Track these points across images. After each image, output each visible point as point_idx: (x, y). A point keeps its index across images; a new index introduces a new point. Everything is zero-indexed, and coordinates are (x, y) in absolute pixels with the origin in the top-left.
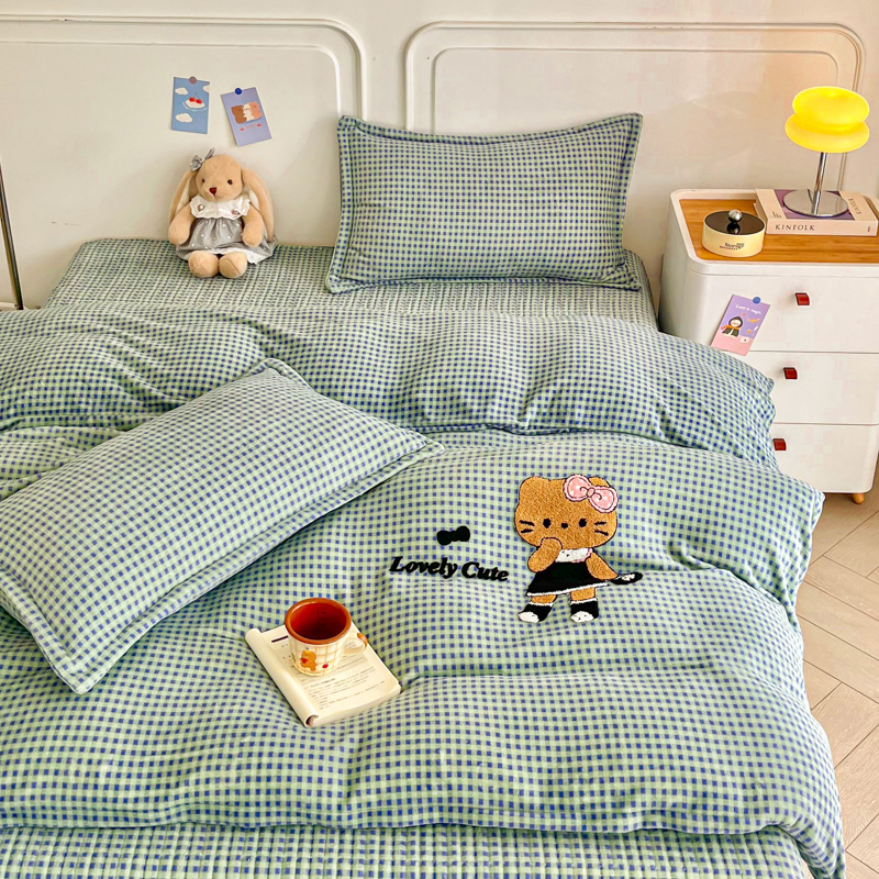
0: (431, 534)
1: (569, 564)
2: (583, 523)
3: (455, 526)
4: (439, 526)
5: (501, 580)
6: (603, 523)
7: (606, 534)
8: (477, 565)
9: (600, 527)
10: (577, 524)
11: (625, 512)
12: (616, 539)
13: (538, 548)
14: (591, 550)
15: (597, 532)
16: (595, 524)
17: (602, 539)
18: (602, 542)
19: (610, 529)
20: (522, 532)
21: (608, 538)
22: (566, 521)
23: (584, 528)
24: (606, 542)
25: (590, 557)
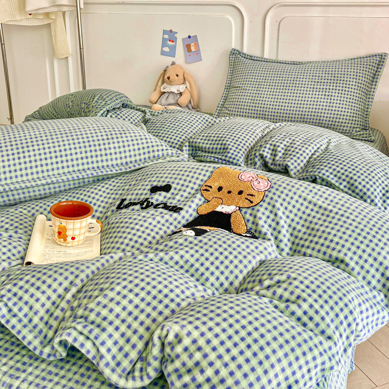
0: (148, 187)
1: (221, 213)
2: (240, 193)
3: (164, 184)
4: (155, 184)
5: (176, 212)
6: (252, 195)
7: (252, 202)
8: (166, 204)
9: (249, 197)
10: (237, 193)
11: (271, 195)
12: (257, 207)
13: (209, 201)
14: (238, 208)
15: (246, 199)
16: (248, 195)
17: (247, 204)
18: (246, 206)
19: (256, 200)
20: (203, 190)
21: (252, 205)
22: (231, 189)
23: (240, 196)
24: (249, 207)
25: (235, 212)
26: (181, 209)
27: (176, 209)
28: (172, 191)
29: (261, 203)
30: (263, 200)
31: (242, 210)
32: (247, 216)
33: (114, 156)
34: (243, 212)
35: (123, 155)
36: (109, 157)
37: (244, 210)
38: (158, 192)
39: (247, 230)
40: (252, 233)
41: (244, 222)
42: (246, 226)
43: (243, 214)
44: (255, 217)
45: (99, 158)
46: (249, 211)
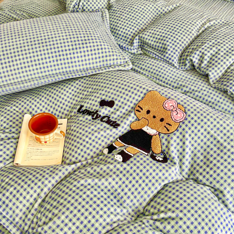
0: (99, 100)
1: (146, 133)
2: (162, 120)
3: (110, 99)
4: (104, 97)
5: (114, 127)
6: (170, 125)
7: (168, 130)
8: (109, 117)
9: (168, 126)
10: (159, 120)
11: (184, 126)
12: (172, 135)
13: (139, 120)
14: (158, 133)
15: (165, 127)
16: (167, 124)
17: (165, 131)
18: (164, 133)
19: (172, 129)
20: (136, 110)
21: (168, 132)
22: (156, 115)
23: (161, 122)
24: (166, 134)
25: (155, 135)
26: (119, 125)
27: (115, 125)
28: (115, 106)
29: (175, 132)
30: (177, 130)
31: (160, 135)
32: (164, 141)
33: (77, 64)
34: (161, 137)
35: (84, 63)
36: (74, 64)
37: (162, 135)
38: (105, 107)
39: (162, 151)
40: (164, 153)
41: (160, 144)
42: (162, 147)
43: (161, 138)
44: (169, 142)
45: (67, 65)
46: (166, 137)
